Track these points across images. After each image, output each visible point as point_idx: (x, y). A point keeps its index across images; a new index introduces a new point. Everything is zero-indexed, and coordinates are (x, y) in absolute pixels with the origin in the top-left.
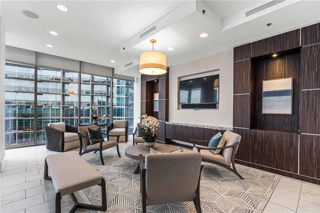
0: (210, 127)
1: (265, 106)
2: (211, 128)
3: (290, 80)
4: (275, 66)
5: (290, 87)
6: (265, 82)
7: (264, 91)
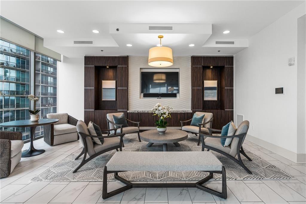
0: (175, 111)
1: (205, 96)
2: (177, 112)
3: (216, 82)
4: (209, 73)
5: (216, 86)
6: (205, 82)
7: (205, 86)
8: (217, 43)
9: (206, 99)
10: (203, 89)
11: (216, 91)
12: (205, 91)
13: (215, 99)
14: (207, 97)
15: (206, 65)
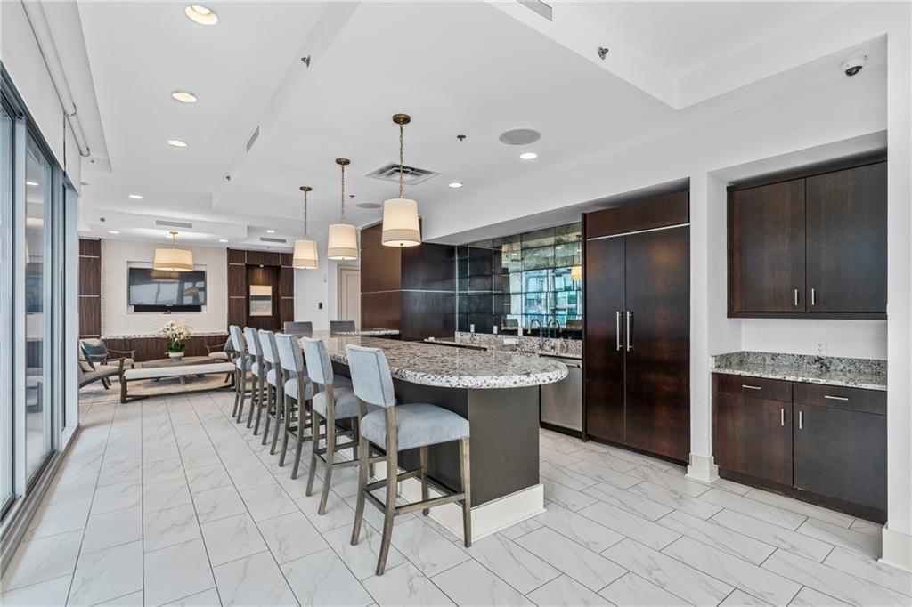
1: (252, 309)
3: (270, 287)
4: (259, 274)
5: (270, 294)
6: (252, 287)
7: (252, 294)
8: (262, 239)
9: (253, 314)
10: (248, 298)
11: (270, 302)
12: (252, 302)
13: (270, 314)
14: (255, 310)
15: (251, 263)
